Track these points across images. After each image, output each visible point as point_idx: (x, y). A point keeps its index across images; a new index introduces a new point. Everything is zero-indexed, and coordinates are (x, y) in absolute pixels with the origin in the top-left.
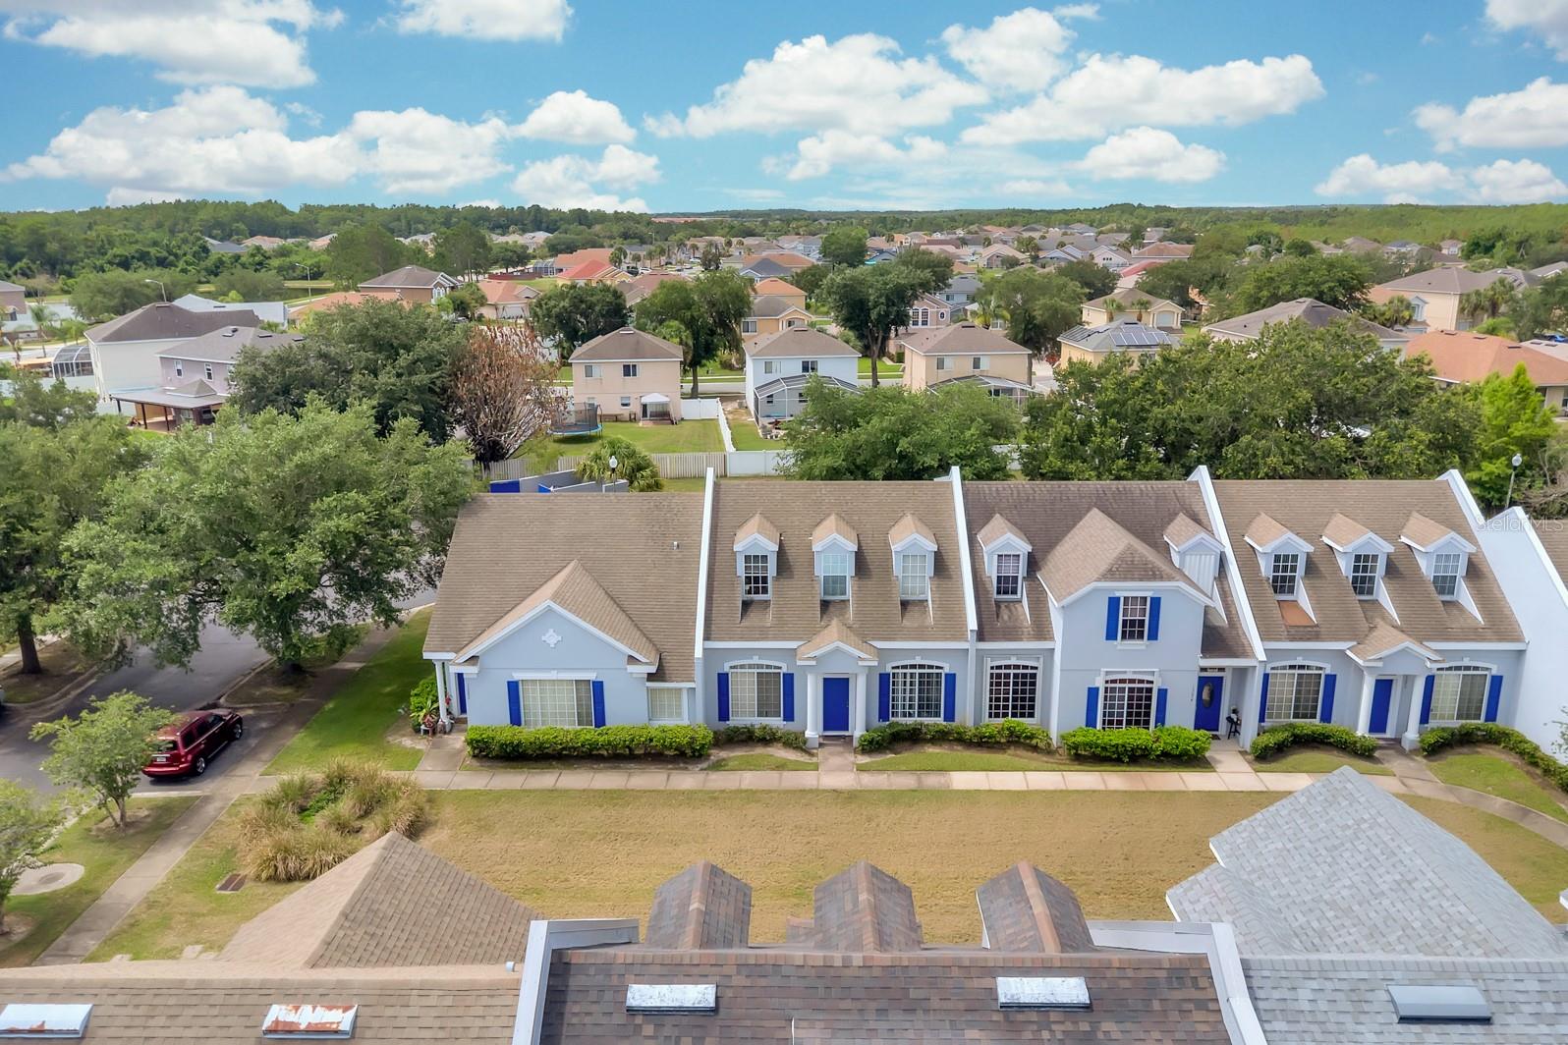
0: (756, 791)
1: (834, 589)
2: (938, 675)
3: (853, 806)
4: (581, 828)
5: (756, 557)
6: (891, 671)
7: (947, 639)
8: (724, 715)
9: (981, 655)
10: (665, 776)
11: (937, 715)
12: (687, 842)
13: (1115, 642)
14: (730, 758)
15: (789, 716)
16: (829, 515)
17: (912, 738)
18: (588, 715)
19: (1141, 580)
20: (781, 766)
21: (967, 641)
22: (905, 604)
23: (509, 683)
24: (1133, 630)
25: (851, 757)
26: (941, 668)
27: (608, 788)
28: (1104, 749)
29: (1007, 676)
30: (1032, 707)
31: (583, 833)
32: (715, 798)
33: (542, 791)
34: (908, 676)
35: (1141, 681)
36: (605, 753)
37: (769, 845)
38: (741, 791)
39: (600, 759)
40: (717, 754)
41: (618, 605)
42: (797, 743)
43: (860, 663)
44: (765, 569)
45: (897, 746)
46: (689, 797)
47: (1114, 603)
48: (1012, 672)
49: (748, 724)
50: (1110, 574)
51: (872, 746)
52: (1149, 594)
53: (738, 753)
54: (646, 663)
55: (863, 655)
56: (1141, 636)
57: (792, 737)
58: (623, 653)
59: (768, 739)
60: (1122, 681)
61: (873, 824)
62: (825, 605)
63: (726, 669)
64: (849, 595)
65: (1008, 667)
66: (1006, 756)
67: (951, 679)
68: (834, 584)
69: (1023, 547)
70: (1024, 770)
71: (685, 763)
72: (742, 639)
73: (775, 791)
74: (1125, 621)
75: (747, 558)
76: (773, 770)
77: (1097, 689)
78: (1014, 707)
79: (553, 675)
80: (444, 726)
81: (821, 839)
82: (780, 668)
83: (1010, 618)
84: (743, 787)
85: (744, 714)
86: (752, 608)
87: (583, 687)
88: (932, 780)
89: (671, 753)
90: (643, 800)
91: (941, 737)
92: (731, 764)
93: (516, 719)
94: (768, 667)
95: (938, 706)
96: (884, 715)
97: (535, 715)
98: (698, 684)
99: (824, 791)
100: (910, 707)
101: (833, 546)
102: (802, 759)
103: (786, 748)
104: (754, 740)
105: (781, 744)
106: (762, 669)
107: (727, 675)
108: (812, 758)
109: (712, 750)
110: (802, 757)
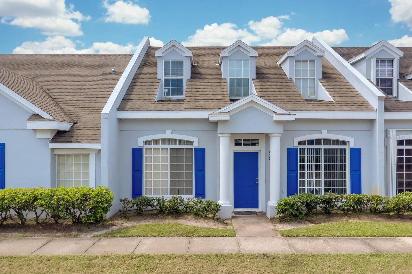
2: (343, 151)
5: (173, 62)
6: (298, 147)
7: (354, 110)
8: (137, 192)
9: (386, 127)
11: (343, 192)
20: (191, 233)
21: (373, 110)
34: (314, 152)
40: (120, 224)
41: (50, 97)
42: (208, 211)
43: (276, 118)
58: (25, 110)
59: (178, 211)
63: (140, 144)
67: (356, 154)
68: (239, 83)
71: (80, 231)
75: (167, 64)
76: (181, 236)
82: (191, 143)
85: (156, 191)
94: (181, 142)
98: (104, 146)
100: (317, 184)
101: (238, 52)
102: (215, 227)
103: (197, 219)
104: (164, 213)
105: (192, 216)
106: (175, 144)
107: (140, 150)
108: (226, 227)
109: (116, 220)
110: (215, 225)
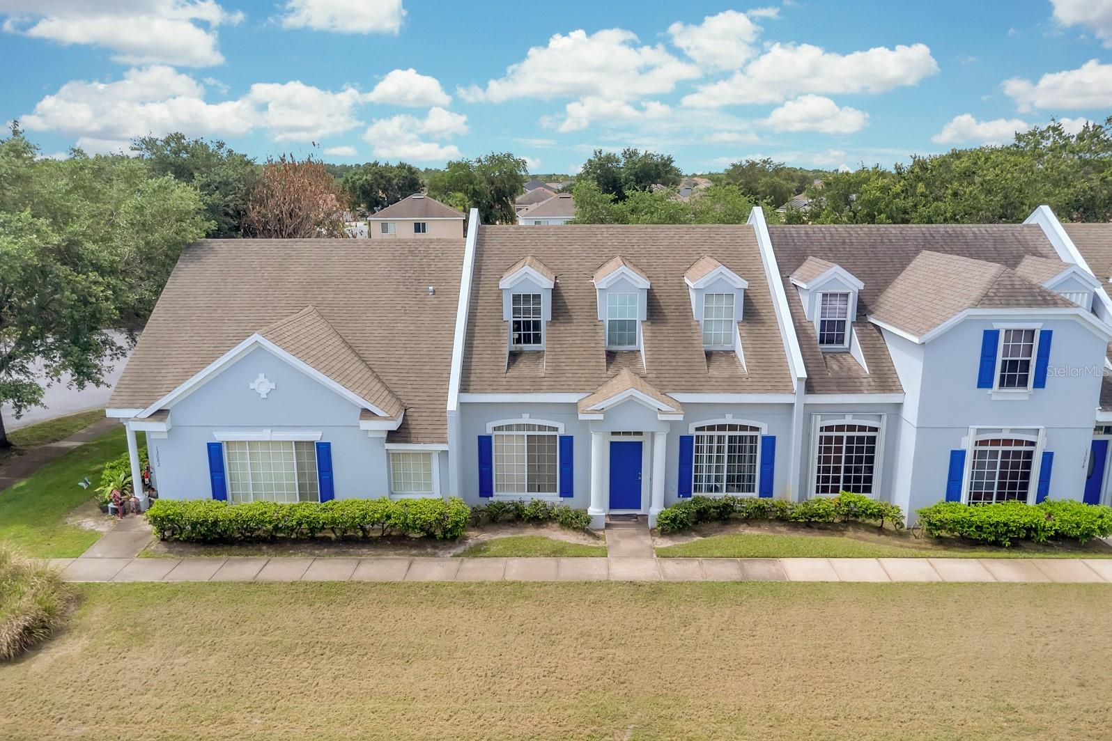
0: (525, 584)
1: (621, 336)
2: (753, 439)
3: (659, 604)
4: (277, 637)
5: (527, 297)
6: (695, 434)
7: (767, 391)
8: (486, 488)
9: (810, 411)
10: (407, 563)
11: (750, 489)
12: (425, 658)
13: (989, 391)
14: (492, 542)
15: (567, 491)
16: (613, 257)
17: (724, 516)
18: (312, 486)
19: (1030, 306)
20: (558, 552)
21: (791, 392)
22: (709, 355)
23: (209, 445)
24: (1015, 375)
25: (648, 541)
26: (757, 429)
27: (326, 580)
28: (979, 528)
29: (840, 440)
30: (869, 480)
31: (275, 644)
32: (470, 594)
33: (236, 584)
34: (716, 440)
35: (1019, 443)
36: (333, 536)
37: (545, 663)
38: (506, 584)
39: (325, 542)
40: (475, 537)
41: (357, 355)
42: (577, 522)
43: (661, 417)
44: (537, 312)
45: (704, 527)
46: (434, 591)
47: (990, 338)
48: (845, 434)
49: (516, 499)
50: (987, 299)
51: (674, 526)
52: (1038, 327)
53: (503, 536)
54: (385, 419)
55: (664, 407)
56: (1023, 382)
57: (572, 514)
58: (353, 405)
59: (540, 518)
60: (995, 442)
61: (692, 630)
62: (611, 356)
63: (489, 431)
64: (641, 344)
65: (840, 428)
66: (845, 539)
67: (769, 443)
68: (622, 330)
69: (853, 285)
70: (878, 556)
71: (435, 547)
72: (509, 390)
73: (552, 583)
74: (1004, 362)
75: (516, 298)
76: (548, 556)
77: (963, 453)
78: (847, 479)
79: (265, 435)
80: (137, 505)
81: (619, 652)
82: (556, 429)
83: (841, 368)
84: (509, 578)
85: (510, 487)
86: (521, 358)
87: (305, 451)
88: (759, 569)
89: (415, 535)
90: (372, 596)
91: (759, 516)
92: (493, 548)
93: (219, 491)
94: (541, 428)
95: (751, 478)
96: (684, 490)
97: (246, 487)
98: (452, 445)
99: (619, 583)
100: (717, 479)
101: (621, 282)
102: (585, 543)
103: (564, 530)
104: (523, 520)
105: (558, 524)
106: (534, 430)
107: (489, 438)
108: (598, 542)
109: (469, 531)
110: (585, 539)
